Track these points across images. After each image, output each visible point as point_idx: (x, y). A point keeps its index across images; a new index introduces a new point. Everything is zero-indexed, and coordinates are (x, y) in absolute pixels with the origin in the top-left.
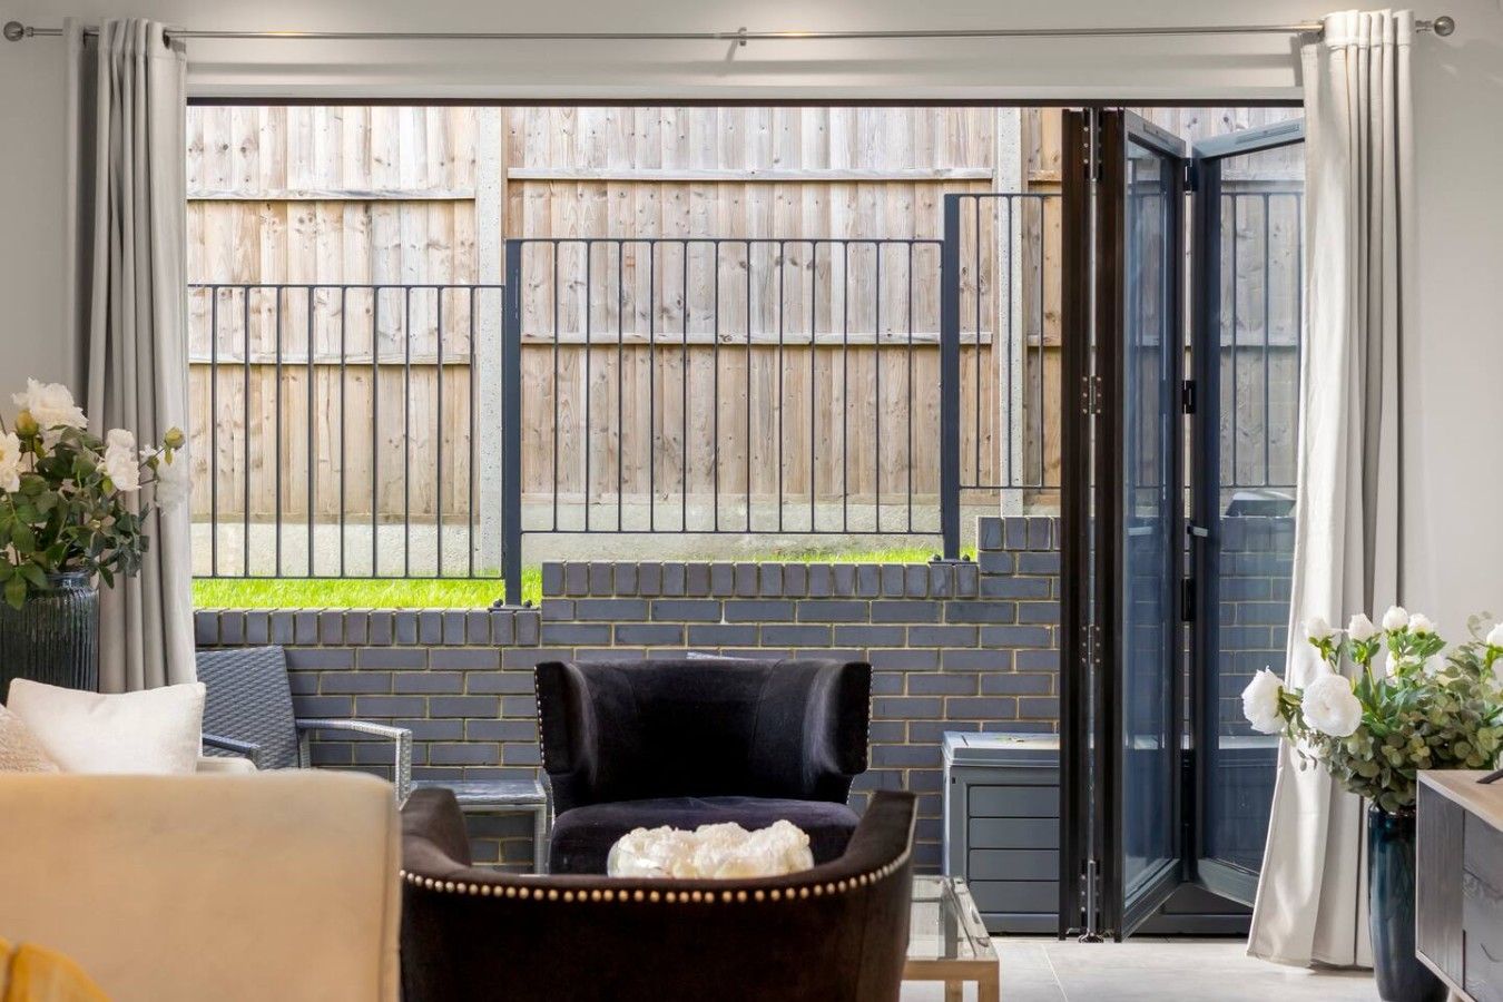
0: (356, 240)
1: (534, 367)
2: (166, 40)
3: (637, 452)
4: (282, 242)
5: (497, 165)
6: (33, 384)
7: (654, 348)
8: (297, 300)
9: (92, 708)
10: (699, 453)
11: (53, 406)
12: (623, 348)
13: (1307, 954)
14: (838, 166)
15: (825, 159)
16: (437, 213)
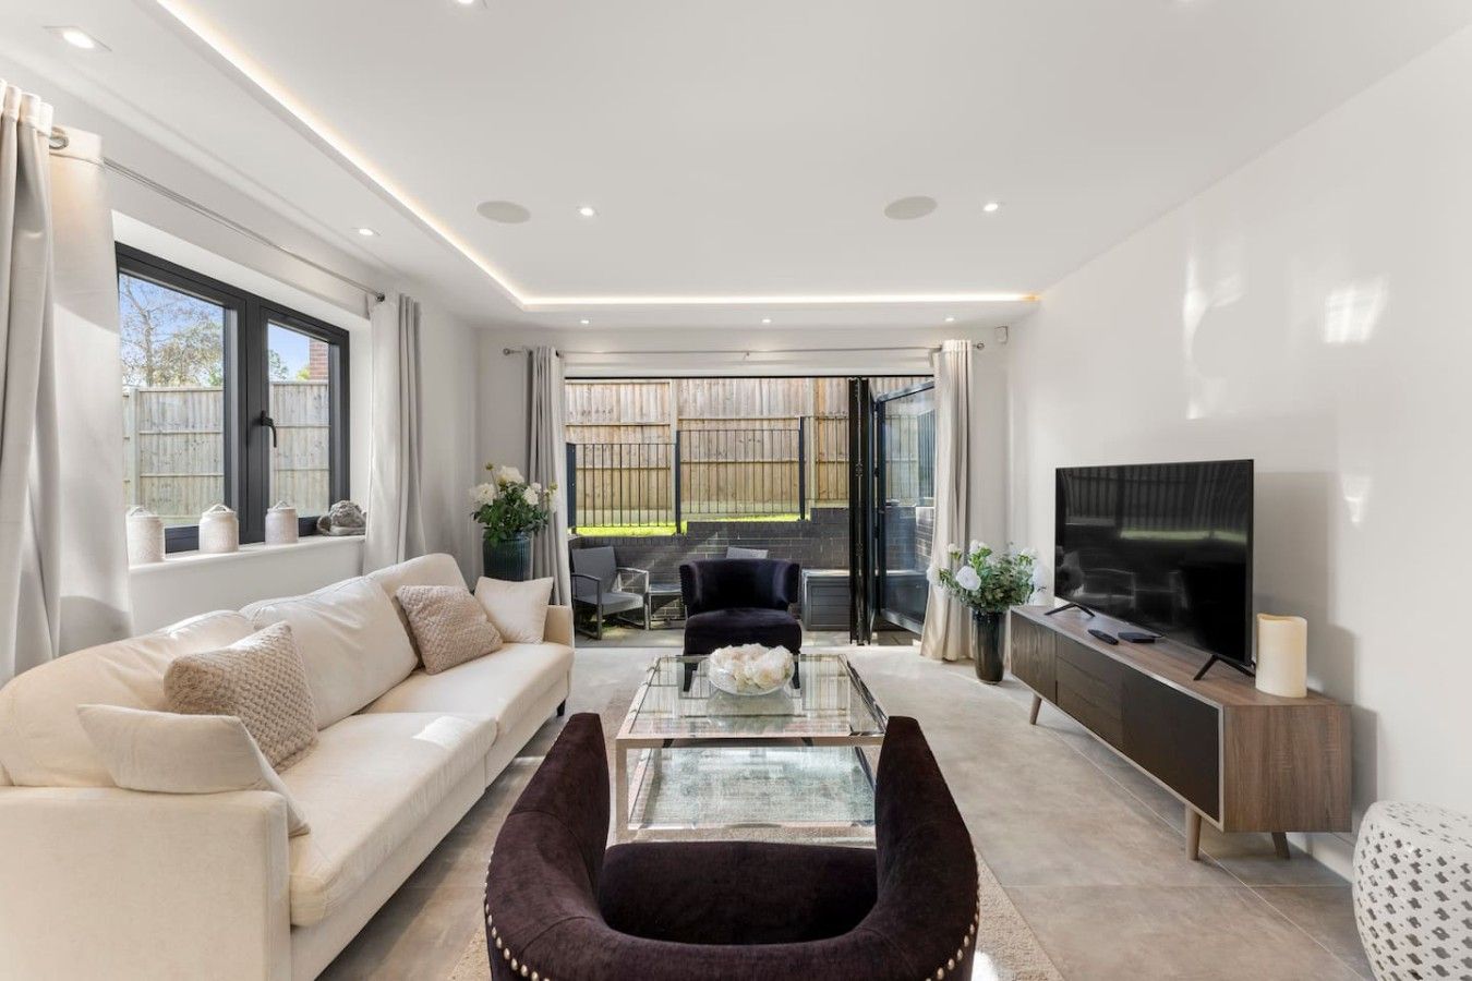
0: (639, 435)
1: (685, 469)
2: (557, 354)
3: (714, 489)
4: (620, 436)
5: (675, 415)
6: (504, 468)
7: (718, 463)
8: (616, 448)
9: (509, 587)
10: (730, 490)
11: (513, 475)
12: (709, 463)
13: (941, 656)
14: (765, 415)
15: (762, 412)
16: (660, 428)
